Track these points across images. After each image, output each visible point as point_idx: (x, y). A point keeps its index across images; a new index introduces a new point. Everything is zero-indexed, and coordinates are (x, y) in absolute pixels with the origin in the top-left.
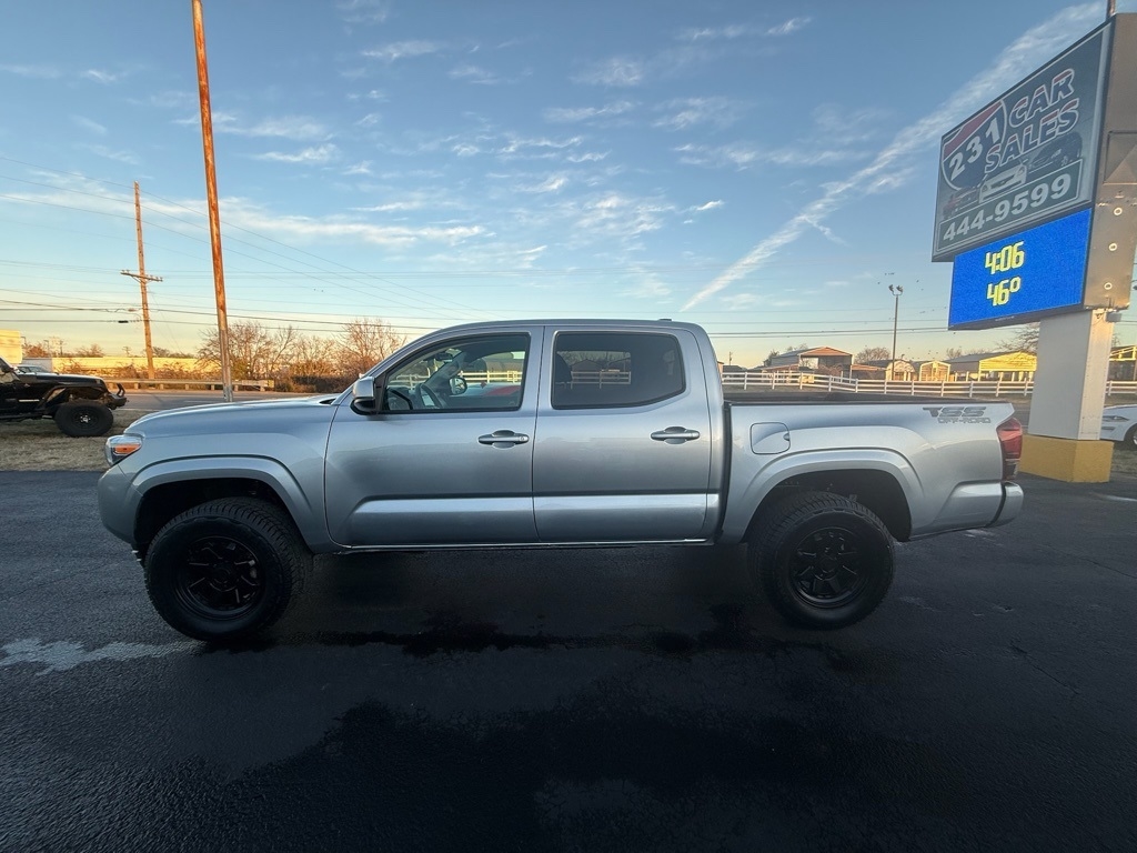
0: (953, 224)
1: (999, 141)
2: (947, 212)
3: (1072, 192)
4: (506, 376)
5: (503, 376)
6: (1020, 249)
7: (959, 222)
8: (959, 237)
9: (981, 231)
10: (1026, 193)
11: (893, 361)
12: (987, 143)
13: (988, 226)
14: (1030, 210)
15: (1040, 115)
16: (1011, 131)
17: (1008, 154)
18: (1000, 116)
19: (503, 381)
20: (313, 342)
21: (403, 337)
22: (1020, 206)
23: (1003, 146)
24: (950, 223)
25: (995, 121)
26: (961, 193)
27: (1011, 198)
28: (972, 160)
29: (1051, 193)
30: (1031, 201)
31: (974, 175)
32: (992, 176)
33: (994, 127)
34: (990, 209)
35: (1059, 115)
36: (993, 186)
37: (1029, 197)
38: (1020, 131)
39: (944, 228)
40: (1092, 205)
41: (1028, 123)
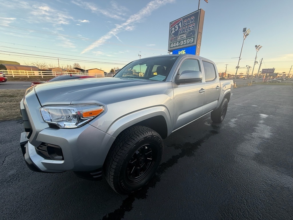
0: (172, 44)
1: (181, 28)
2: (171, 41)
3: (193, 42)
4: (19, 72)
5: (17, 72)
6: (185, 51)
7: (174, 43)
8: (174, 47)
9: (178, 46)
10: (186, 40)
11: (140, 72)
12: (179, 27)
13: (179, 45)
14: (186, 44)
15: (188, 24)
16: (183, 26)
17: (183, 31)
18: (181, 22)
19: (18, 74)
22: (185, 43)
23: (182, 29)
24: (172, 43)
25: (180, 23)
26: (174, 37)
27: (183, 40)
28: (176, 30)
29: (190, 41)
30: (187, 42)
31: (176, 34)
32: (180, 35)
33: (180, 24)
34: (179, 42)
35: (192, 26)
36: (180, 37)
37: (186, 41)
38: (185, 26)
39: (171, 44)
40: (196, 45)
41: (186, 25)
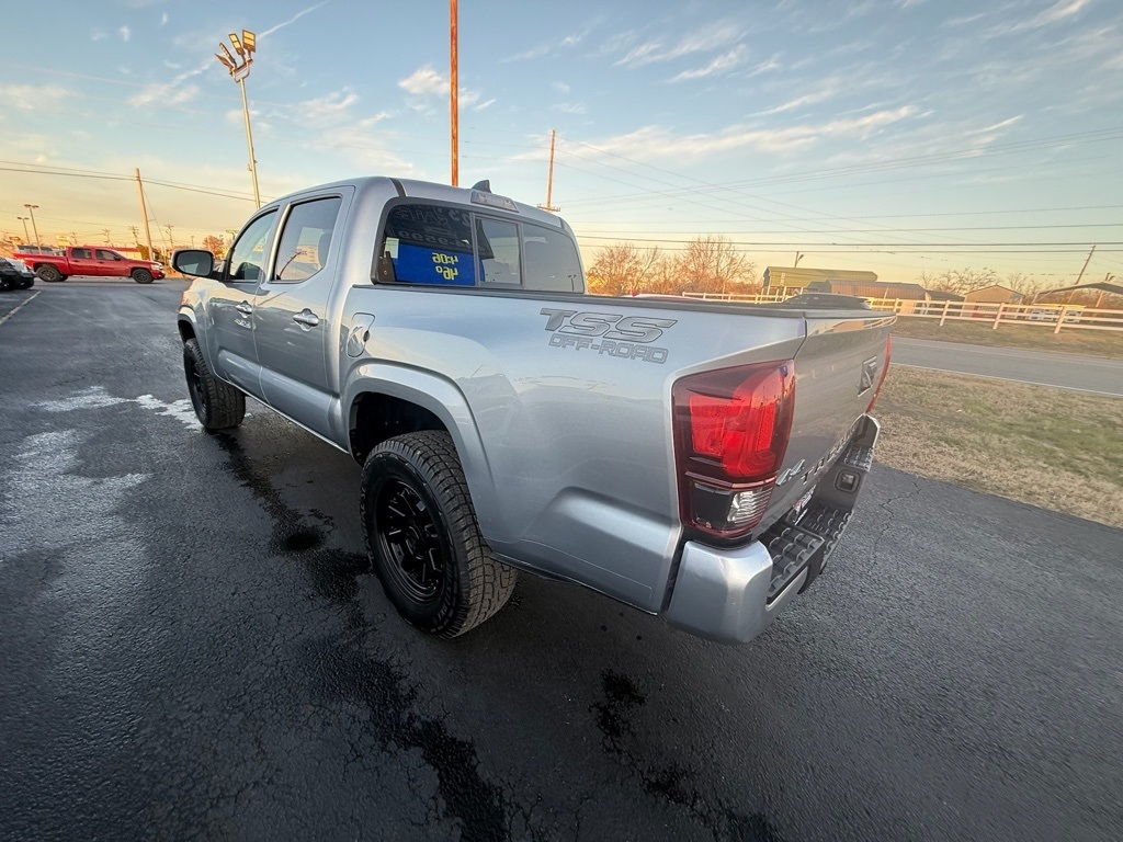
20: (673, 263)
21: (741, 254)
